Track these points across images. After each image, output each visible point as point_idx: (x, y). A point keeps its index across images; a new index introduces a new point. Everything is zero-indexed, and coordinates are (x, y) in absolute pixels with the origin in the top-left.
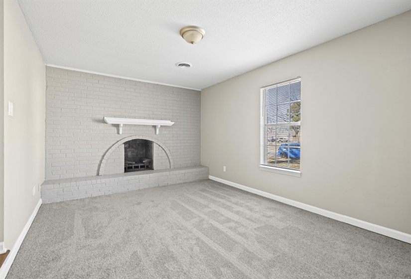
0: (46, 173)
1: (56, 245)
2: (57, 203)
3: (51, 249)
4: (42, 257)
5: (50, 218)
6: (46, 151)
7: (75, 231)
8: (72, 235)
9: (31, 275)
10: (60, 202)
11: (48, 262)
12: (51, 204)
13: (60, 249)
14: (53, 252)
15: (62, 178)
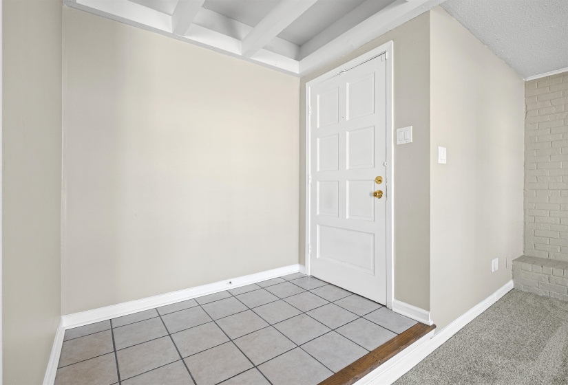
0: (525, 243)
1: (500, 357)
2: (537, 296)
3: (491, 358)
4: (474, 359)
5: (513, 314)
6: (525, 210)
7: (542, 357)
8: (533, 360)
9: (451, 373)
10: (543, 297)
11: (477, 373)
12: (527, 293)
13: (502, 367)
14: (491, 365)
15: (552, 257)
